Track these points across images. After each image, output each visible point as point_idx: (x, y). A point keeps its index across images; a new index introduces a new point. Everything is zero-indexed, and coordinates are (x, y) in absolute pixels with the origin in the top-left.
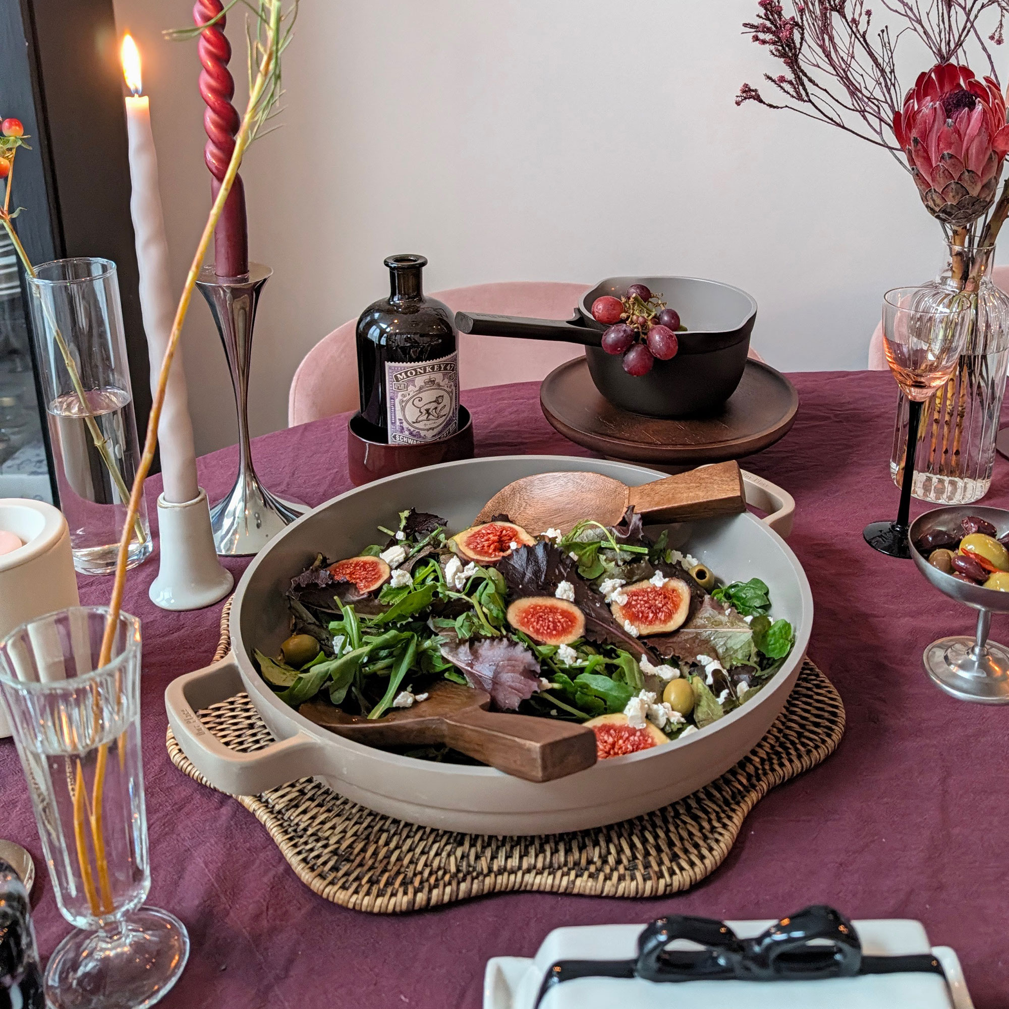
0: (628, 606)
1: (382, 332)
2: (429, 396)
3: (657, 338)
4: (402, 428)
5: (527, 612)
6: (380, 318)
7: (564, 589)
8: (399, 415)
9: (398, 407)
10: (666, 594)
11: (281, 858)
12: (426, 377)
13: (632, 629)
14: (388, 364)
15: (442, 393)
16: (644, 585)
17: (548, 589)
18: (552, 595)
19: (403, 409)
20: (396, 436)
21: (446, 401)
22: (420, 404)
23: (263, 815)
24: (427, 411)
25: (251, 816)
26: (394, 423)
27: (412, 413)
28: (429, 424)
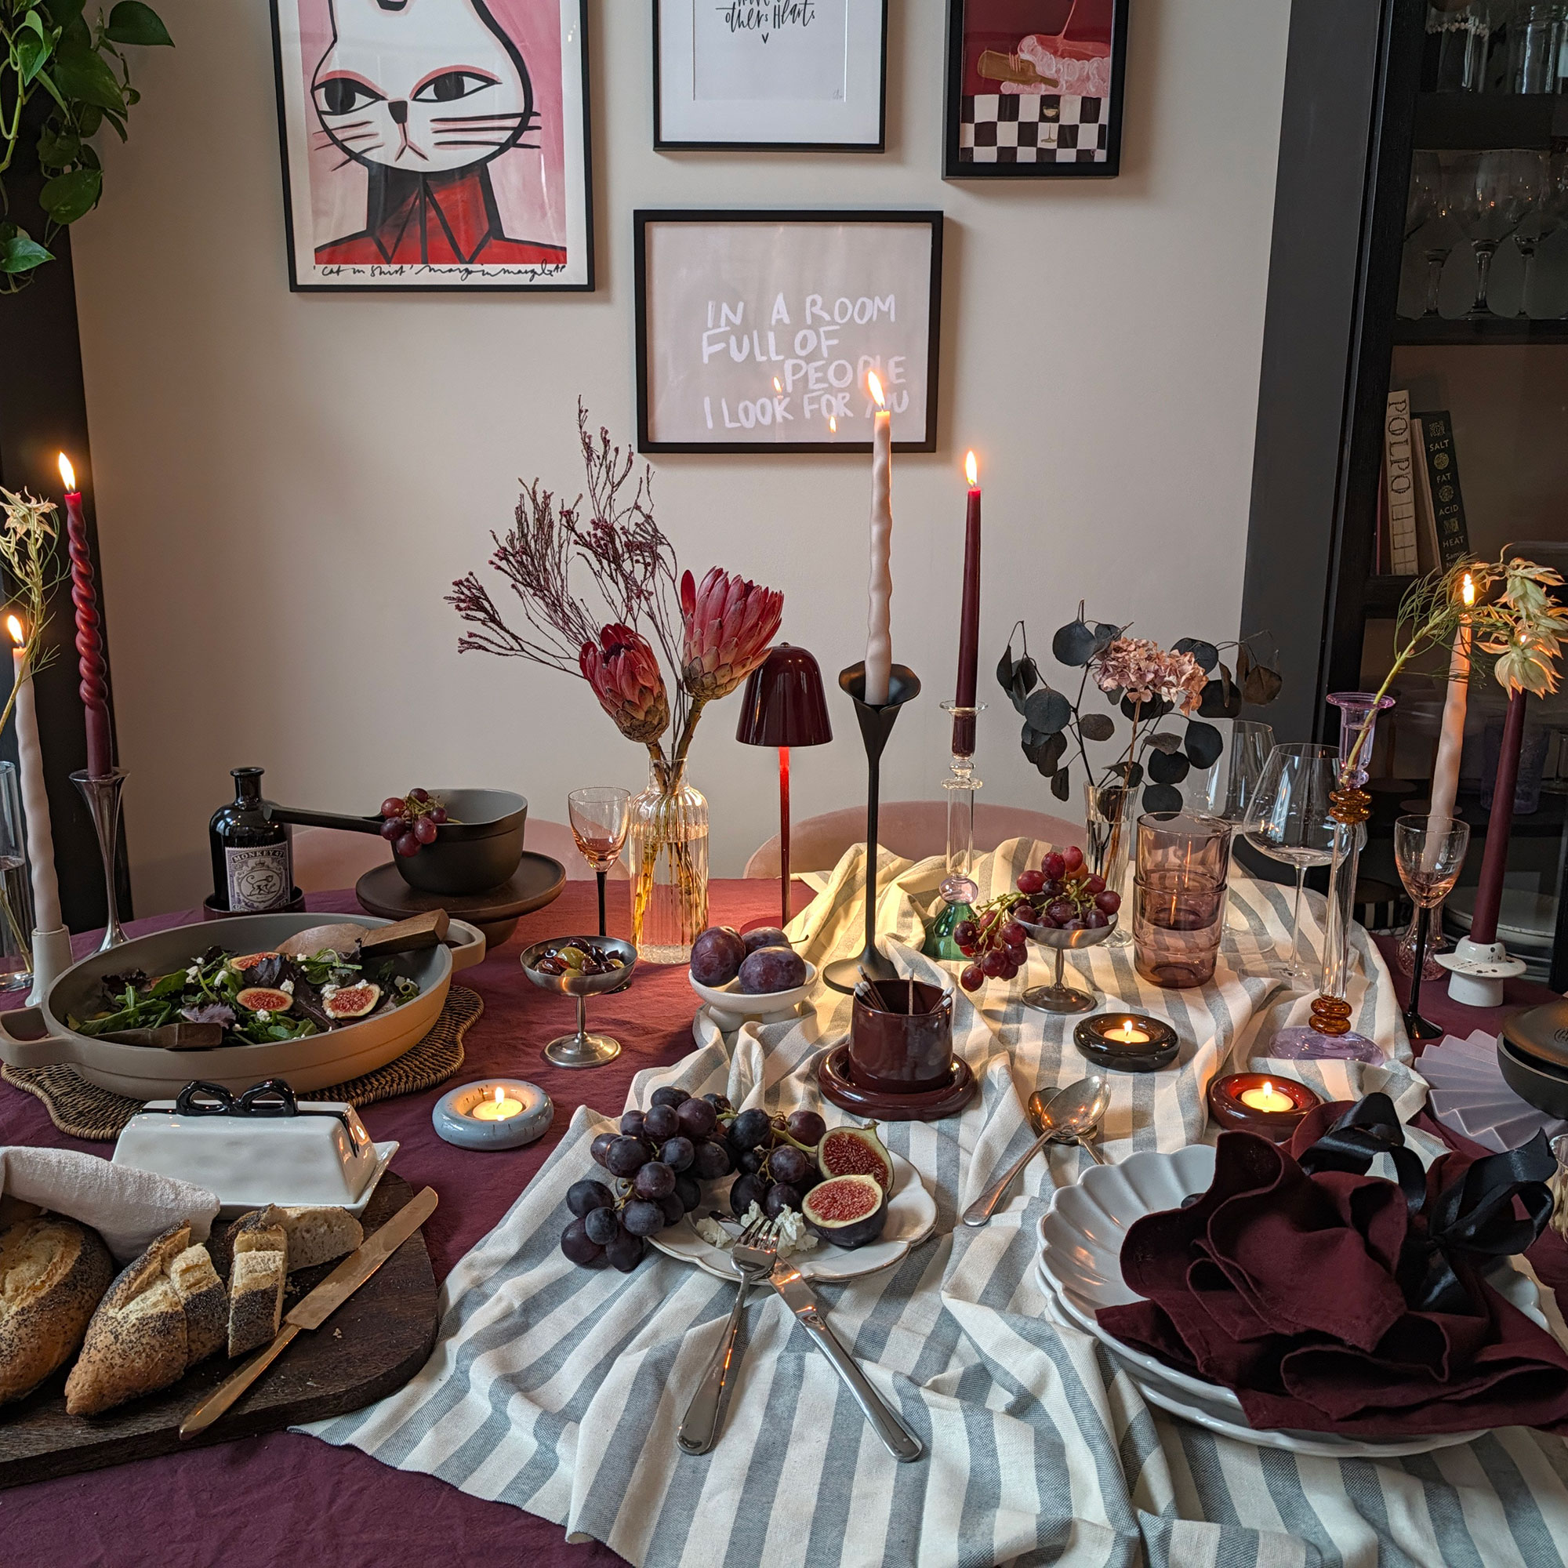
0: (335, 1000)
1: (227, 824)
2: (260, 875)
3: (420, 827)
4: (239, 902)
5: (251, 995)
6: (229, 815)
7: (287, 986)
8: (237, 890)
9: (236, 884)
10: (363, 993)
11: (48, 1113)
12: (257, 860)
13: (330, 1013)
14: (227, 849)
15: (271, 873)
16: (351, 988)
17: (277, 985)
18: (279, 988)
19: (239, 884)
20: (233, 906)
21: (276, 879)
22: (253, 881)
23: (46, 1100)
24: (259, 886)
25: (39, 1100)
26: (233, 896)
27: (246, 889)
28: (261, 898)
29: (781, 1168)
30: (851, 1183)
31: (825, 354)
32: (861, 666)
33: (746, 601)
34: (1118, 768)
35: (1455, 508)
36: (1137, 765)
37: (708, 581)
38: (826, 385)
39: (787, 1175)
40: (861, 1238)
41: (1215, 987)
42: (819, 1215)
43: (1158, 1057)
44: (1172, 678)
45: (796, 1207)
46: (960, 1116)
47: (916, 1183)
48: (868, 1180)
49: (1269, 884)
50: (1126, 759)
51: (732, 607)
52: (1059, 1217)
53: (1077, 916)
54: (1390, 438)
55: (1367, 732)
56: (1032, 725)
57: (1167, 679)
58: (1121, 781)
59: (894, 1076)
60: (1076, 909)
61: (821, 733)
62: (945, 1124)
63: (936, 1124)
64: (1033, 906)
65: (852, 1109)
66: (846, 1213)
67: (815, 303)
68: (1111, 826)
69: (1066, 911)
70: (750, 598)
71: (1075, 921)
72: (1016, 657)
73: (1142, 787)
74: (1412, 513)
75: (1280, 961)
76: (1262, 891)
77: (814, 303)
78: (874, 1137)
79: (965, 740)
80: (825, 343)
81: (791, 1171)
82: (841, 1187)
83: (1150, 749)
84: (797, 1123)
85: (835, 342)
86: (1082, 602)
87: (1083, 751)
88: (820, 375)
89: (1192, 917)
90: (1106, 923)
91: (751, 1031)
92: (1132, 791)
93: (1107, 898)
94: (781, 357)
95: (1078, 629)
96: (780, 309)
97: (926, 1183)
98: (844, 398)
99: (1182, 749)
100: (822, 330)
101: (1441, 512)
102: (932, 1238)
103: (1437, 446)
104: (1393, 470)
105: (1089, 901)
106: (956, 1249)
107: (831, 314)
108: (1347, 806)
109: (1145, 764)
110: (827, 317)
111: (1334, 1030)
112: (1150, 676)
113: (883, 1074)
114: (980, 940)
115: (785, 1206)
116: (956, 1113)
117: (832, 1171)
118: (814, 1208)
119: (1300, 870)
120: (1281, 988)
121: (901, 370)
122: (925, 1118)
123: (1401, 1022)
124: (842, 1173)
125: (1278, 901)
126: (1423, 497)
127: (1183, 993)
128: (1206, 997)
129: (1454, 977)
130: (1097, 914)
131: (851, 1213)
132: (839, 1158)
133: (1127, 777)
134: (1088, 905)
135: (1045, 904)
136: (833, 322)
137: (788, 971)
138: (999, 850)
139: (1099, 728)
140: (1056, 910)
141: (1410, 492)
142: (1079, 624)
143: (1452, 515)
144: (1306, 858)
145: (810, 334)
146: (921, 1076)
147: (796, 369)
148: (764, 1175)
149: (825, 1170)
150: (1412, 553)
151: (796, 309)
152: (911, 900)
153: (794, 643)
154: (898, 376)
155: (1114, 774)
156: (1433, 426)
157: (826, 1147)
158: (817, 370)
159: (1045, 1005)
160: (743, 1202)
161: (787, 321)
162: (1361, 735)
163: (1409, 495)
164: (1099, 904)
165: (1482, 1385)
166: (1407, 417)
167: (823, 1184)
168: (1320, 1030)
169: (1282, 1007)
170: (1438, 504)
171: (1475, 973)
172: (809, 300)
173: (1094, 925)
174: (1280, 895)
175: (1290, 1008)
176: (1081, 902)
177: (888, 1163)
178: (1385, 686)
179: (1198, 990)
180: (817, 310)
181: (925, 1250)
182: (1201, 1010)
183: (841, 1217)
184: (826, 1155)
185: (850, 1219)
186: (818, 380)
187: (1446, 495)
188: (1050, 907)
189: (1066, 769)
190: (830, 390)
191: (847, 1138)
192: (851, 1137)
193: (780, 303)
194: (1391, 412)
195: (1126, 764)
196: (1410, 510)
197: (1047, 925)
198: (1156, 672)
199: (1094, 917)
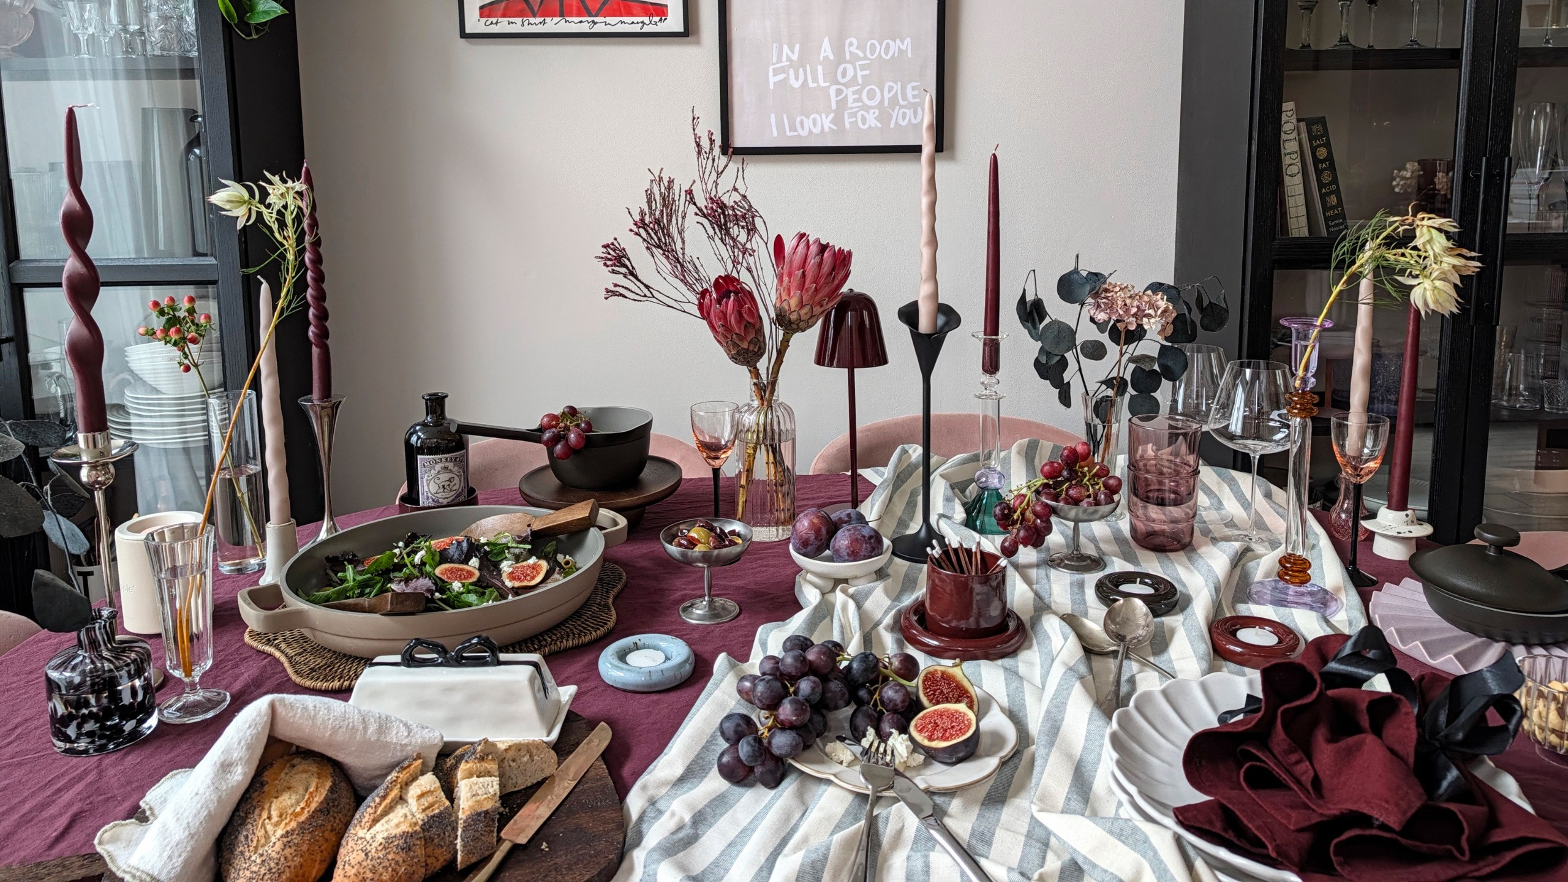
0: (512, 573)
1: (419, 437)
2: (445, 477)
3: (572, 436)
4: (428, 498)
5: (446, 570)
6: (419, 430)
7: (474, 562)
8: (426, 489)
9: (425, 484)
10: (534, 567)
11: (284, 670)
12: (442, 465)
13: (509, 584)
14: (419, 457)
15: (453, 475)
16: (525, 563)
17: (466, 561)
18: (467, 564)
19: (428, 485)
20: (423, 501)
21: (457, 480)
22: (438, 482)
23: (283, 659)
24: (443, 486)
25: (277, 661)
26: (423, 494)
27: (433, 488)
28: (445, 495)
29: (891, 700)
30: (947, 710)
31: (860, 81)
32: (915, 304)
33: (822, 256)
34: (1108, 383)
35: (1334, 187)
36: (1122, 378)
37: (795, 242)
38: (860, 104)
39: (896, 705)
40: (961, 755)
41: (1194, 550)
42: (925, 737)
43: (1165, 604)
44: (1151, 312)
45: (903, 730)
46: (1017, 655)
47: (995, 710)
48: (962, 707)
49: (1224, 470)
50: (1114, 374)
51: (812, 261)
52: (1121, 733)
53: (1089, 496)
54: (1284, 137)
55: (1314, 347)
56: (1047, 348)
57: (1147, 312)
58: (1110, 392)
59: (963, 625)
60: (1088, 491)
61: (879, 358)
62: (1007, 662)
63: (1000, 662)
64: (1055, 489)
65: (932, 652)
66: (947, 734)
67: (852, 46)
68: (1104, 427)
69: (1080, 492)
70: (826, 255)
71: (1088, 500)
72: (1030, 297)
73: (1127, 397)
74: (1302, 191)
75: (1239, 529)
76: (1219, 475)
77: (851, 44)
78: (961, 673)
79: (991, 364)
80: (860, 73)
81: (898, 702)
82: (941, 714)
83: (1132, 367)
84: (897, 663)
85: (867, 72)
86: (1077, 256)
87: (1080, 369)
88: (856, 96)
89: (1172, 496)
90: (1112, 501)
91: (844, 591)
92: (1119, 399)
93: (1111, 482)
94: (828, 84)
95: (1076, 275)
96: (827, 50)
97: (1002, 709)
98: (874, 113)
99: (1156, 367)
100: (857, 64)
101: (1324, 191)
102: (1017, 753)
103: (1318, 142)
104: (1286, 160)
105: (1098, 484)
106: (1038, 762)
107: (864, 53)
108: (1300, 404)
109: (1128, 377)
110: (861, 55)
111: (1297, 580)
112: (1134, 310)
113: (954, 624)
114: (1015, 517)
115: (893, 730)
116: (1013, 653)
117: (931, 701)
118: (920, 731)
119: (1254, 458)
120: (1247, 550)
121: (916, 92)
122: (988, 657)
123: (1346, 574)
124: (938, 703)
125: (1233, 484)
126: (1309, 179)
127: (1171, 555)
128: (1190, 559)
129: (1377, 538)
130: (1105, 494)
131: (952, 735)
132: (935, 691)
133: (1115, 389)
134: (1097, 487)
135: (1064, 487)
136: (865, 58)
137: (870, 543)
138: (1014, 448)
139: (1096, 351)
140: (1071, 492)
141: (1300, 176)
142: (1076, 271)
143: (1331, 193)
144: (1257, 449)
145: (849, 67)
146: (984, 625)
147: (839, 92)
148: (875, 705)
149: (924, 700)
150: (1303, 221)
151: (839, 48)
152: (952, 487)
153: (857, 290)
154: (914, 97)
155: (1104, 387)
156: (1314, 128)
157: (924, 682)
158: (854, 93)
159: (1066, 567)
160: (861, 729)
161: (831, 57)
162: (1309, 349)
163: (1299, 179)
164: (1106, 486)
165: (1496, 863)
166: (1294, 121)
167: (925, 712)
168: (1286, 581)
169: (1251, 564)
170: (1321, 185)
171: (1396, 534)
172: (847, 42)
173: (1103, 502)
174: (1233, 479)
175: (1258, 565)
176: (1092, 485)
177: (973, 694)
178: (1325, 311)
179: (1182, 553)
180: (853, 49)
181: (1011, 764)
182: (1187, 568)
183: (944, 738)
184: (925, 688)
185: (952, 739)
186: (855, 100)
187: (1327, 177)
188: (1067, 489)
189: (1068, 383)
190: (866, 108)
191: (940, 674)
192: (943, 673)
193: (826, 45)
194: (1284, 118)
195: (1114, 378)
196: (1300, 189)
197: (1067, 503)
198: (1138, 307)
199: (1103, 496)
